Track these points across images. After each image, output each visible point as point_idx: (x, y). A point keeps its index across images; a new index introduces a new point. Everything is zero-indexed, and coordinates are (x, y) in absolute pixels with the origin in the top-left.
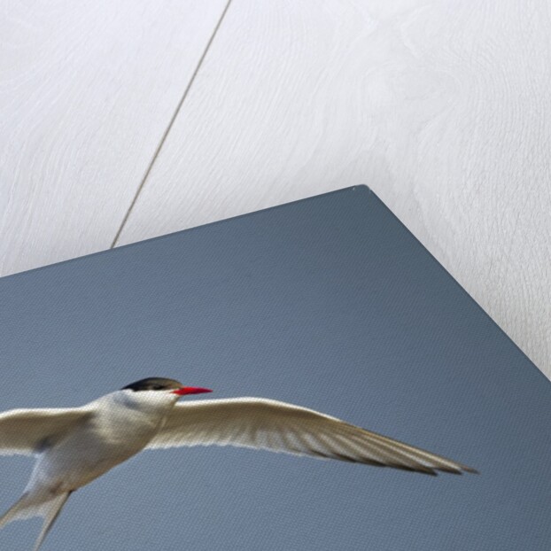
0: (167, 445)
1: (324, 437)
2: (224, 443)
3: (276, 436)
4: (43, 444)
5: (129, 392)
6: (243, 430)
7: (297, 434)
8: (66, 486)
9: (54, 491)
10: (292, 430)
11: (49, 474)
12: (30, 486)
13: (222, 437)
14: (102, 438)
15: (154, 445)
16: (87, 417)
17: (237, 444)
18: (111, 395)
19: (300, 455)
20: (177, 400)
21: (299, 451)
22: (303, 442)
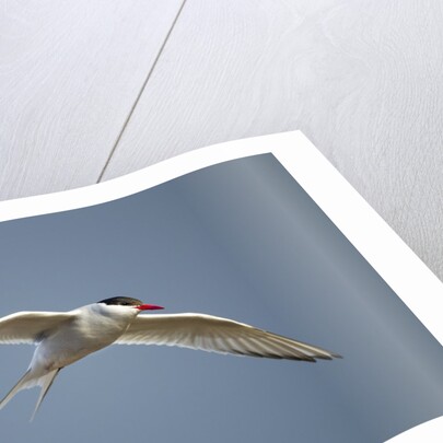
0: (130, 343)
1: (241, 340)
2: (172, 344)
3: (209, 340)
4: (40, 336)
5: (104, 305)
6: (186, 335)
7: (223, 339)
8: (56, 365)
9: (48, 368)
10: (220, 336)
11: (45, 356)
12: (32, 365)
13: (170, 340)
14: (83, 334)
15: (120, 342)
16: (72, 319)
17: (181, 345)
18: (90, 306)
19: (226, 353)
20: (138, 313)
21: (224, 351)
22: (227, 344)
